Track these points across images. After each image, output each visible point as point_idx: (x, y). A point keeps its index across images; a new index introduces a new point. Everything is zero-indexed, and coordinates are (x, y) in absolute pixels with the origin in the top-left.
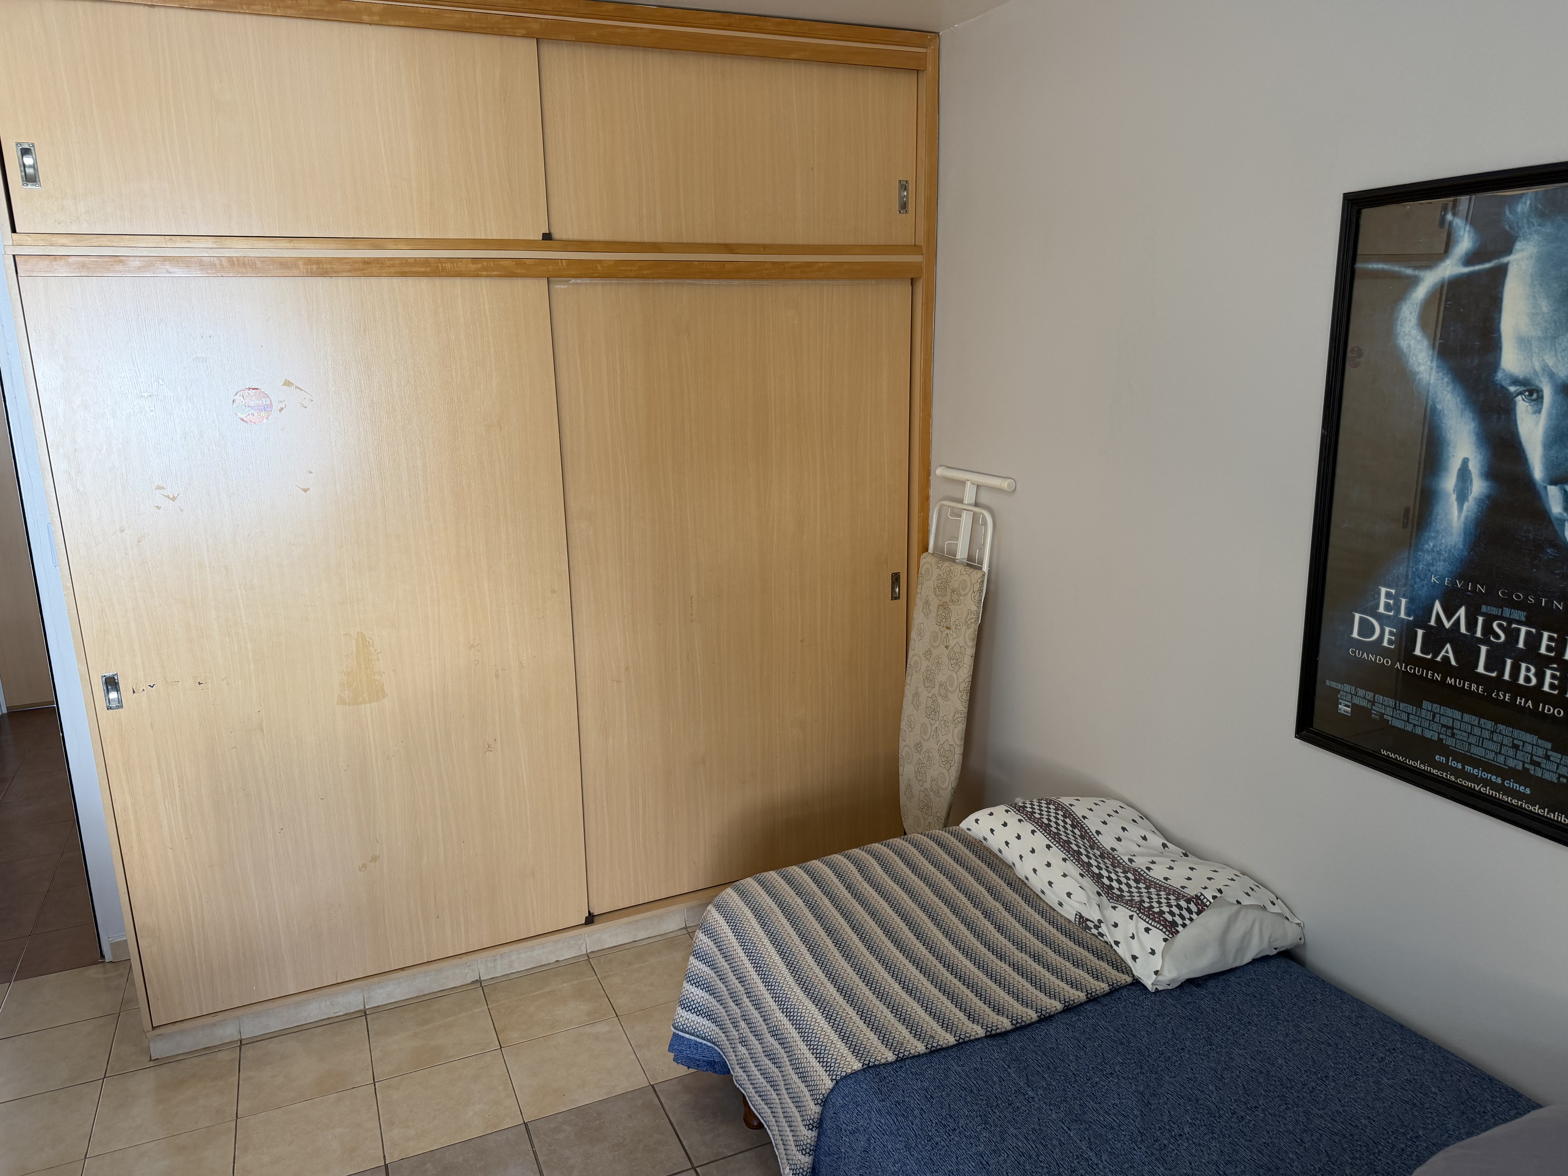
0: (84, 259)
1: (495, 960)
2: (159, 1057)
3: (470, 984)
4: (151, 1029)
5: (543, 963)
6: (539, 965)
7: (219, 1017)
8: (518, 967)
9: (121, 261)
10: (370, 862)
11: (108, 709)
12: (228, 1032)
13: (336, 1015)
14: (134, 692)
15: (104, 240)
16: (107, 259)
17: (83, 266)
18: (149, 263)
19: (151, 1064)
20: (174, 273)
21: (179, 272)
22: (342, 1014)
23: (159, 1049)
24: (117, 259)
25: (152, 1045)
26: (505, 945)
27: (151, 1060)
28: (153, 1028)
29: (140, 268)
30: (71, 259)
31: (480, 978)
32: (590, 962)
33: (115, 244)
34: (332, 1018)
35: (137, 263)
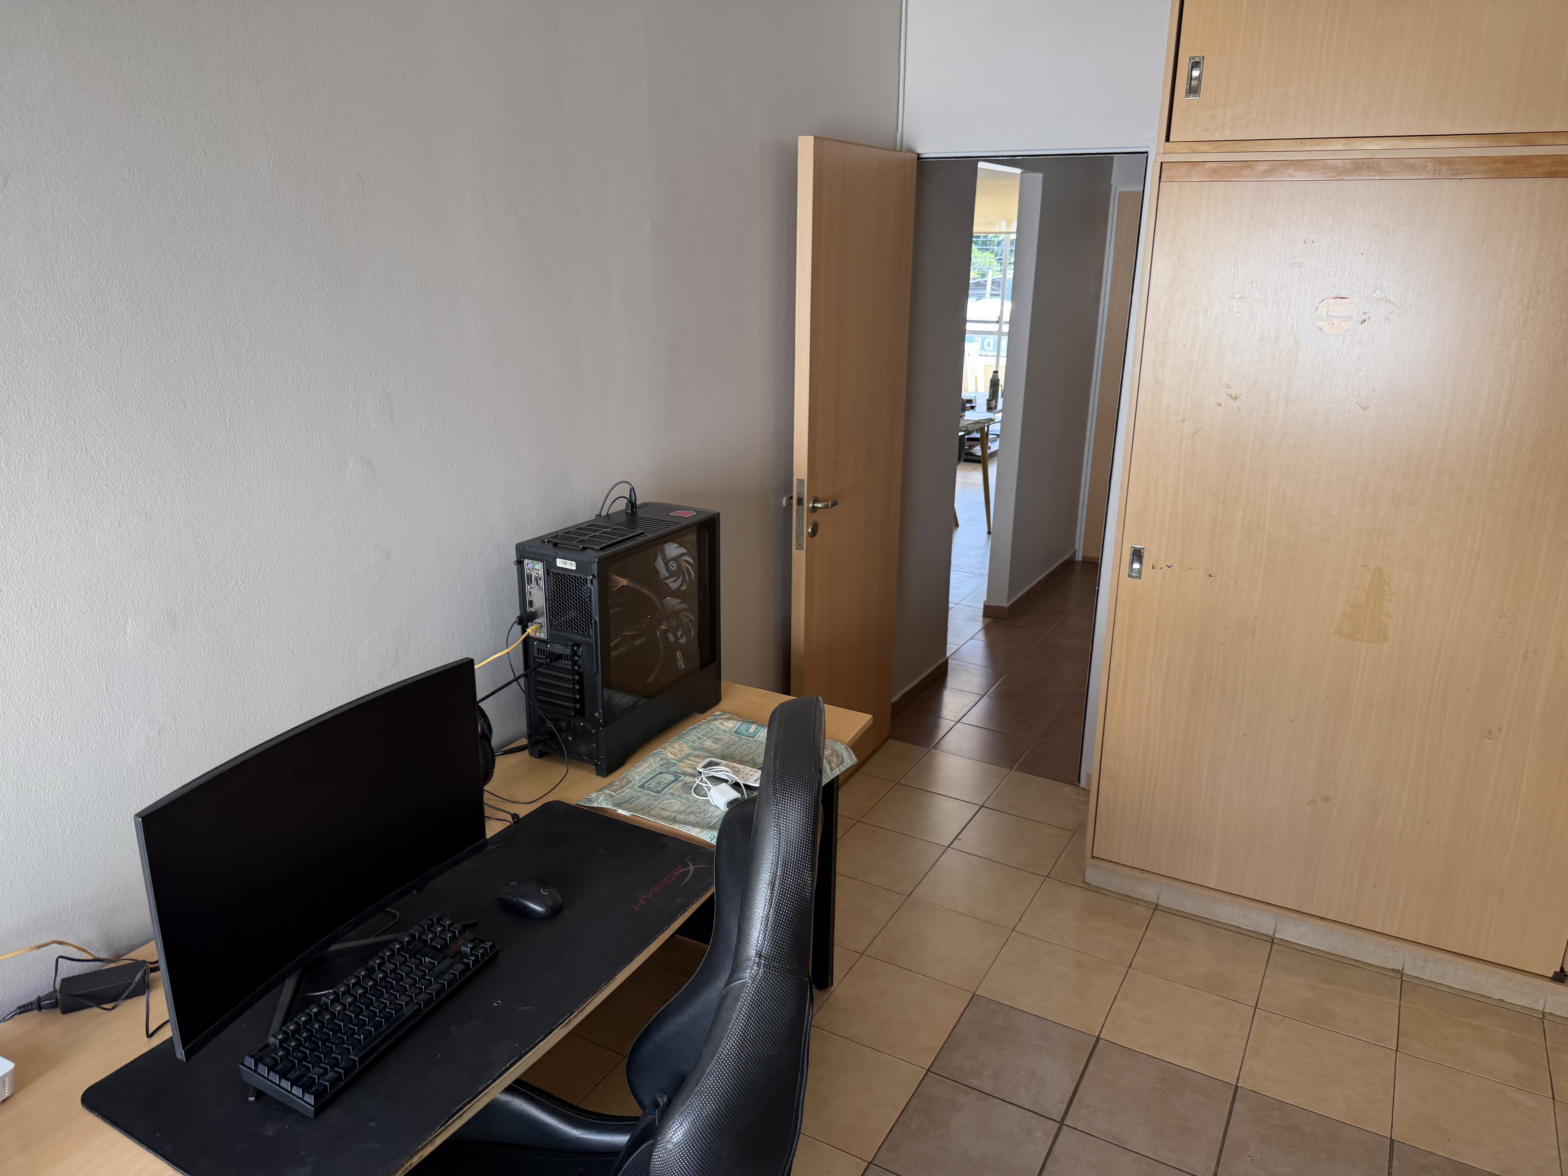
0: (1218, 165)
1: (1426, 961)
2: (1090, 883)
3: (1389, 970)
4: (1090, 857)
5: (1484, 994)
6: (1478, 992)
7: (1146, 876)
8: (1449, 981)
9: (1250, 166)
10: (1321, 800)
11: (1129, 576)
12: (1149, 891)
13: (1245, 927)
14: (1153, 568)
15: (1240, 146)
16: (1238, 164)
17: (1215, 171)
18: (1276, 167)
19: (1083, 885)
20: (1295, 177)
21: (1300, 175)
22: (1251, 929)
23: (1093, 876)
24: (1248, 164)
25: (1088, 871)
26: (1442, 951)
27: (1084, 882)
28: (1093, 857)
29: (1266, 172)
30: (1208, 165)
31: (1403, 969)
32: (1543, 1023)
33: (1249, 150)
34: (1241, 928)
35: (1263, 167)
